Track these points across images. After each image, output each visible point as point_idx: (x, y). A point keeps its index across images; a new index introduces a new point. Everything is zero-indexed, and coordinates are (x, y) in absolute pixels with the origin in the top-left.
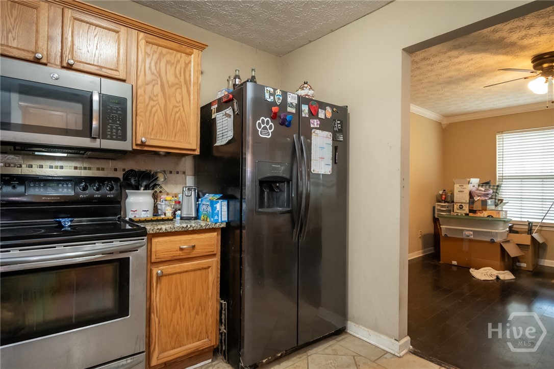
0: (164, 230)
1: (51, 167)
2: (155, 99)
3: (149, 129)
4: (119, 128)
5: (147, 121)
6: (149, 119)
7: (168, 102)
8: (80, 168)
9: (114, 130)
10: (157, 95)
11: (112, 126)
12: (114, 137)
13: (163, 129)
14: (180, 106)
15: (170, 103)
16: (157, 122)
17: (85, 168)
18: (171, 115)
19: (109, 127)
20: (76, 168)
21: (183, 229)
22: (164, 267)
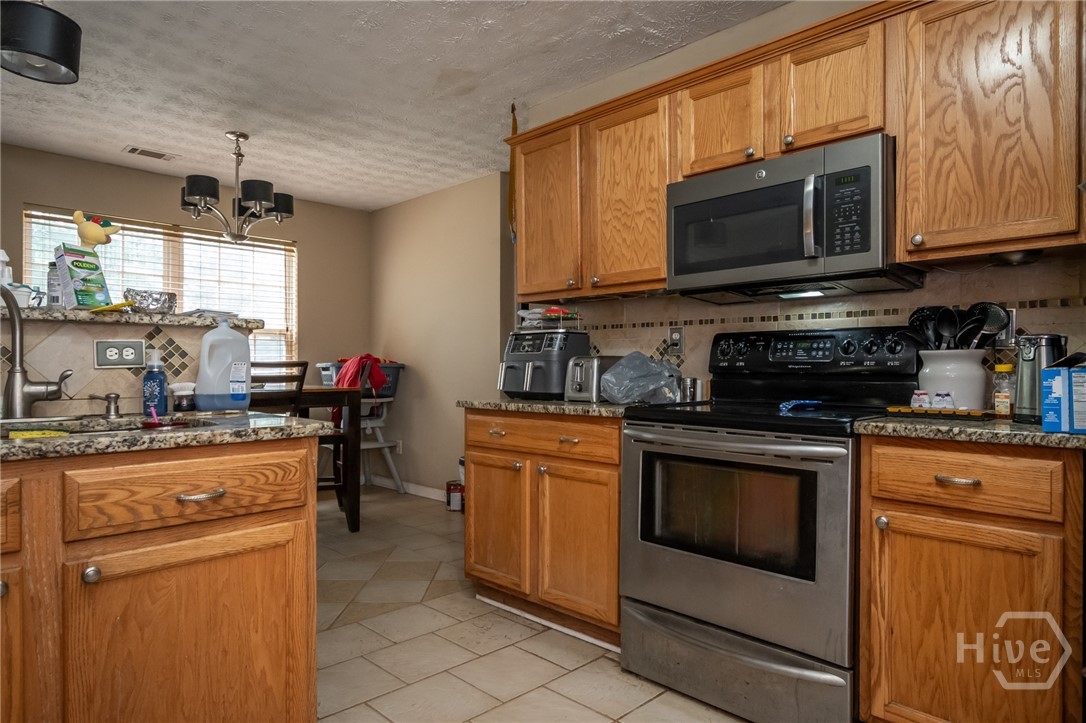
0: (890, 430)
1: (814, 316)
2: (948, 139)
3: (935, 212)
4: (857, 228)
5: (932, 195)
6: (935, 190)
7: (984, 134)
8: (856, 314)
9: (848, 235)
10: (954, 129)
11: (843, 229)
12: (847, 248)
13: (970, 202)
14: (1019, 130)
15: (989, 135)
16: (955, 190)
17: (864, 313)
18: (993, 162)
19: (838, 231)
20: (849, 314)
21: (940, 436)
22: (898, 513)
